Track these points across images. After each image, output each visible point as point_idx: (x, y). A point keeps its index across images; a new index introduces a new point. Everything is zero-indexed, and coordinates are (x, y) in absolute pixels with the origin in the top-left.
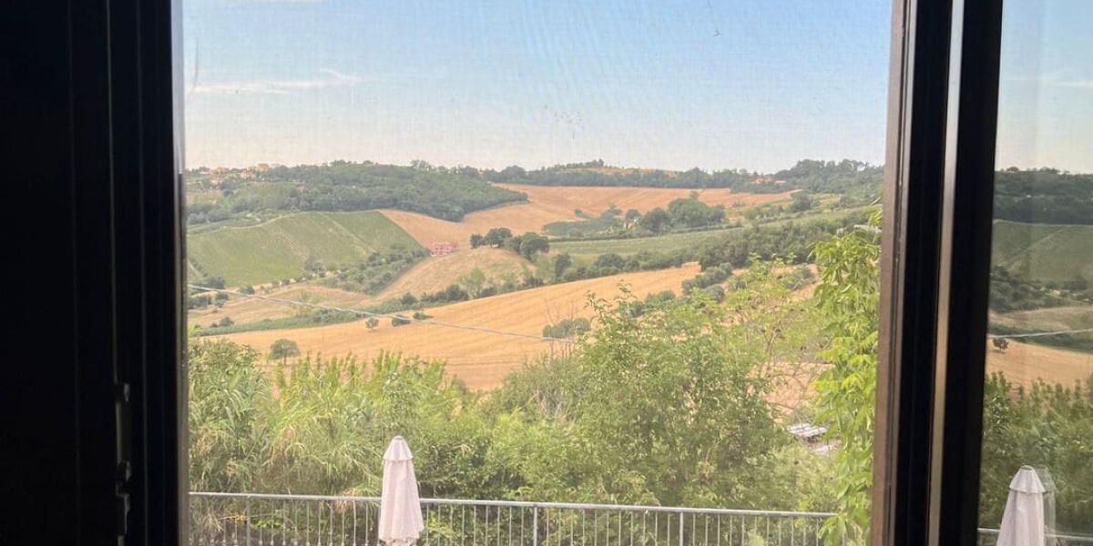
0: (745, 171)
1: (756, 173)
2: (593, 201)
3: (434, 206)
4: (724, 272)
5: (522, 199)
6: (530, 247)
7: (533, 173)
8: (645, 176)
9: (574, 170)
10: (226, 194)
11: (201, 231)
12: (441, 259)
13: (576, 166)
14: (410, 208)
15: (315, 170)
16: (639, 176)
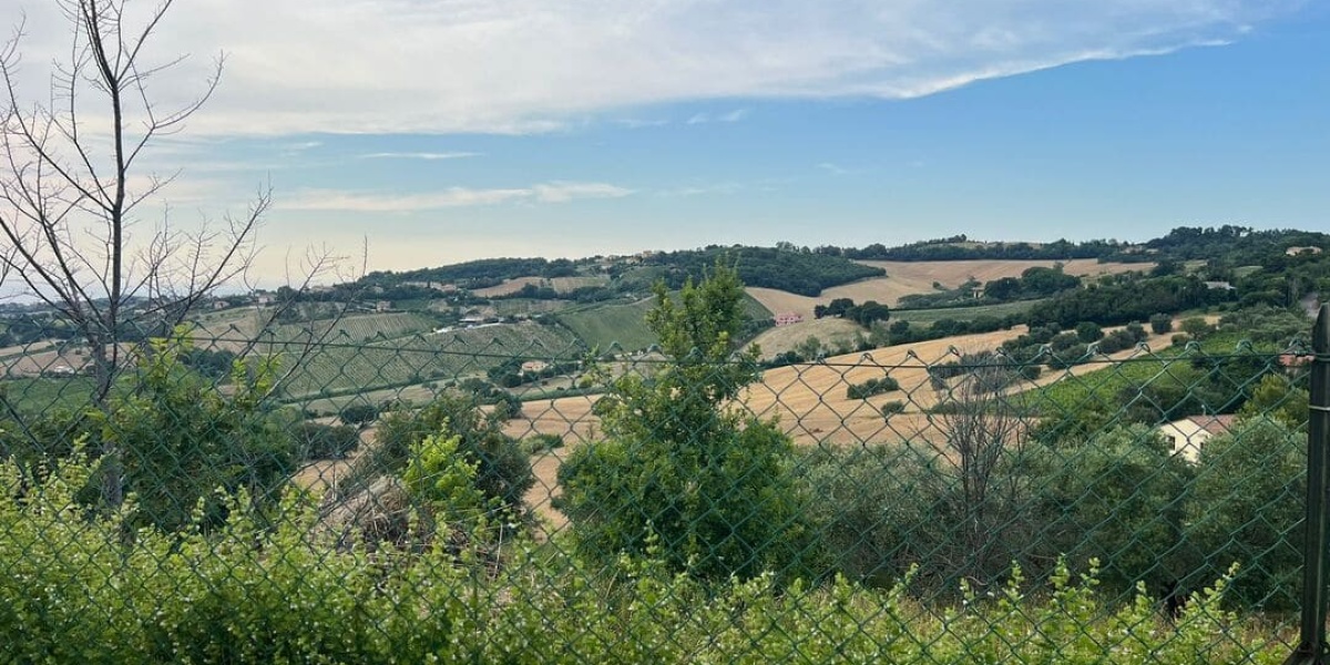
0: (1114, 240)
1: (1126, 243)
2: (952, 274)
3: (792, 283)
4: (1051, 332)
5: (881, 274)
6: (869, 315)
7: (893, 250)
8: (1008, 249)
9: (935, 246)
10: (612, 278)
11: (586, 309)
12: (784, 329)
13: (938, 242)
14: (770, 285)
15: (690, 254)
16: (1002, 250)
